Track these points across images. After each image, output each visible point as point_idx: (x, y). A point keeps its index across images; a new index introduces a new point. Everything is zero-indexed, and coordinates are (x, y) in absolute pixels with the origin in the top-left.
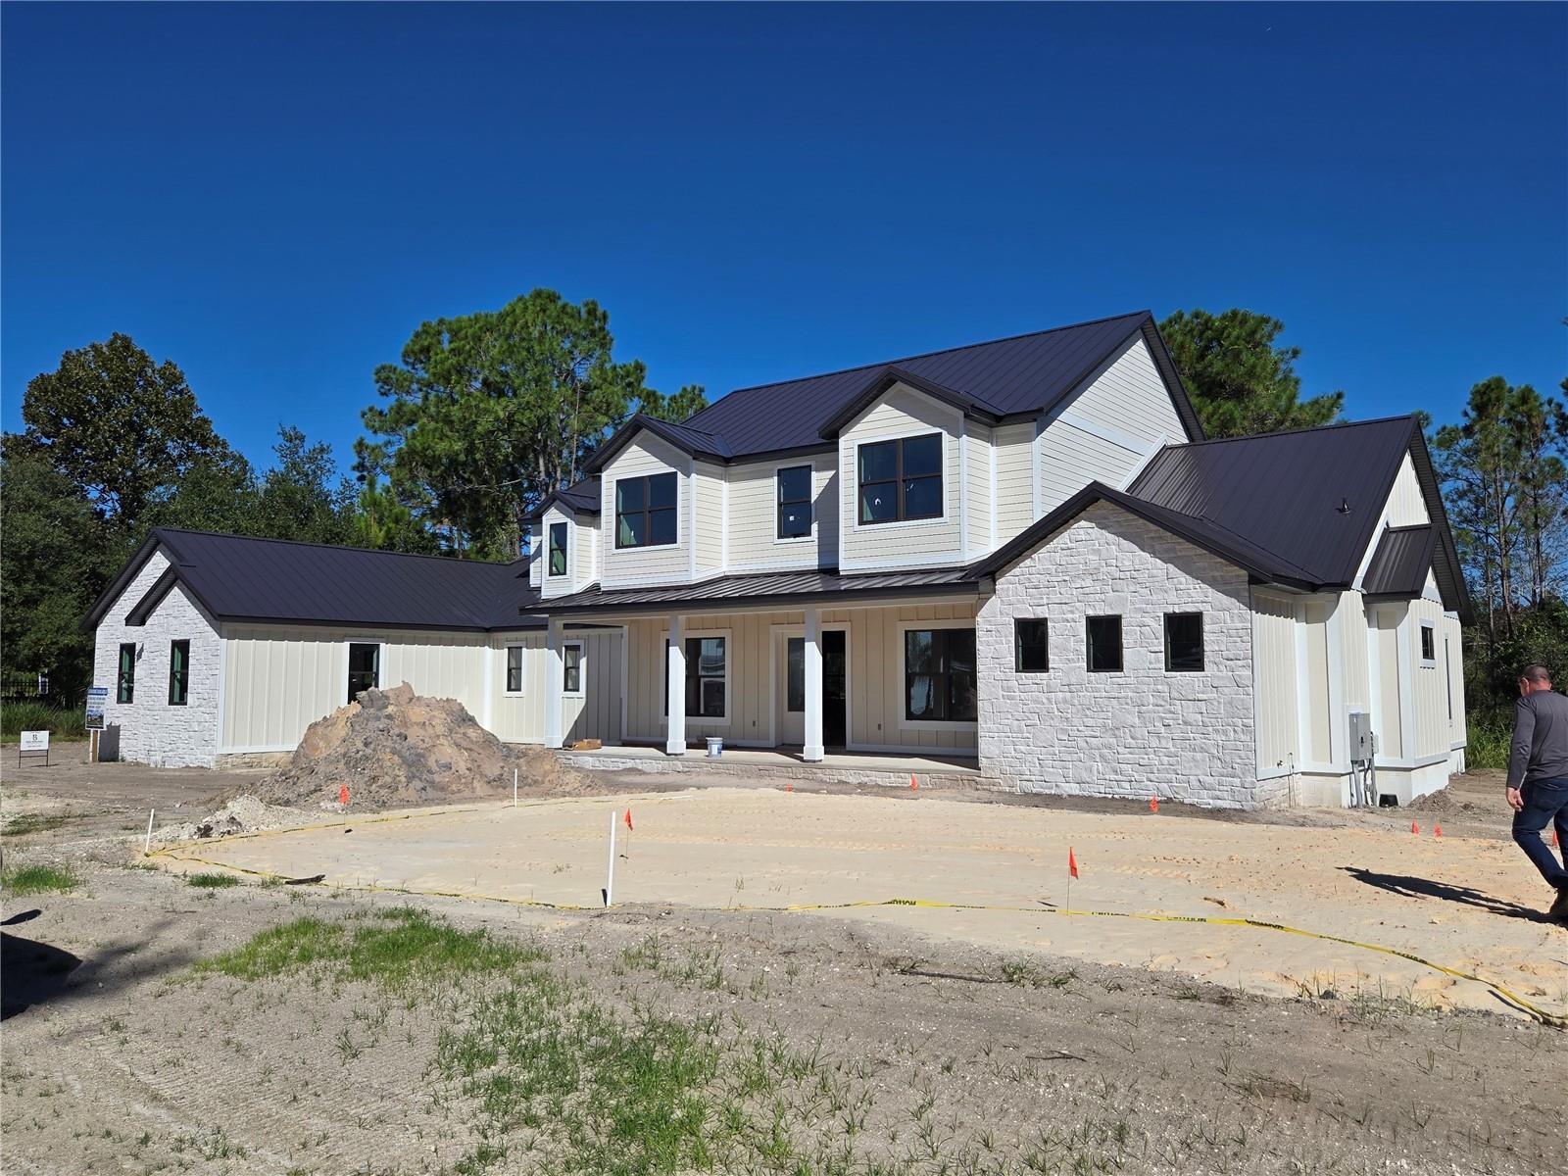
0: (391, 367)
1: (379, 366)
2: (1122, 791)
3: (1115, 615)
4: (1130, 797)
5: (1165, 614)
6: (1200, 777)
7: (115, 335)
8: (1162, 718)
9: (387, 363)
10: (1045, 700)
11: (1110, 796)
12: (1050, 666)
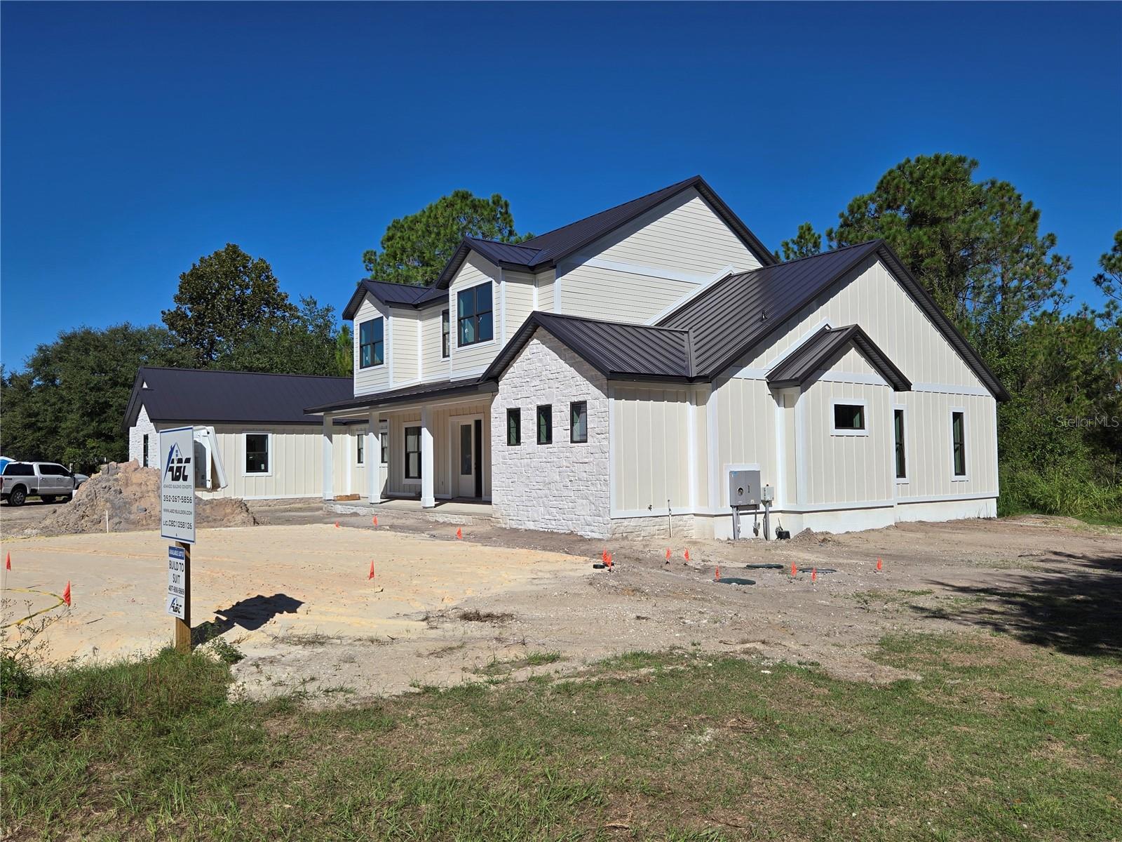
0: (372, 252)
1: (365, 252)
2: (551, 526)
3: (547, 405)
4: (555, 531)
5: (571, 403)
6: (585, 517)
7: (228, 245)
8: (569, 475)
9: (370, 249)
10: (519, 465)
11: (546, 530)
12: (521, 441)
